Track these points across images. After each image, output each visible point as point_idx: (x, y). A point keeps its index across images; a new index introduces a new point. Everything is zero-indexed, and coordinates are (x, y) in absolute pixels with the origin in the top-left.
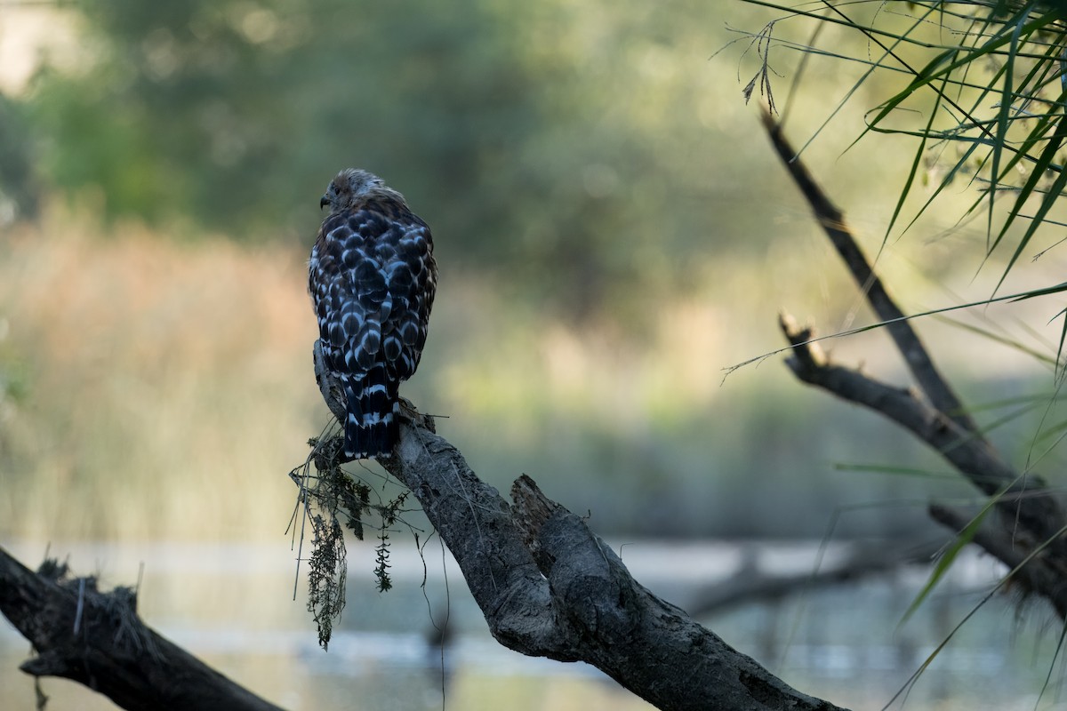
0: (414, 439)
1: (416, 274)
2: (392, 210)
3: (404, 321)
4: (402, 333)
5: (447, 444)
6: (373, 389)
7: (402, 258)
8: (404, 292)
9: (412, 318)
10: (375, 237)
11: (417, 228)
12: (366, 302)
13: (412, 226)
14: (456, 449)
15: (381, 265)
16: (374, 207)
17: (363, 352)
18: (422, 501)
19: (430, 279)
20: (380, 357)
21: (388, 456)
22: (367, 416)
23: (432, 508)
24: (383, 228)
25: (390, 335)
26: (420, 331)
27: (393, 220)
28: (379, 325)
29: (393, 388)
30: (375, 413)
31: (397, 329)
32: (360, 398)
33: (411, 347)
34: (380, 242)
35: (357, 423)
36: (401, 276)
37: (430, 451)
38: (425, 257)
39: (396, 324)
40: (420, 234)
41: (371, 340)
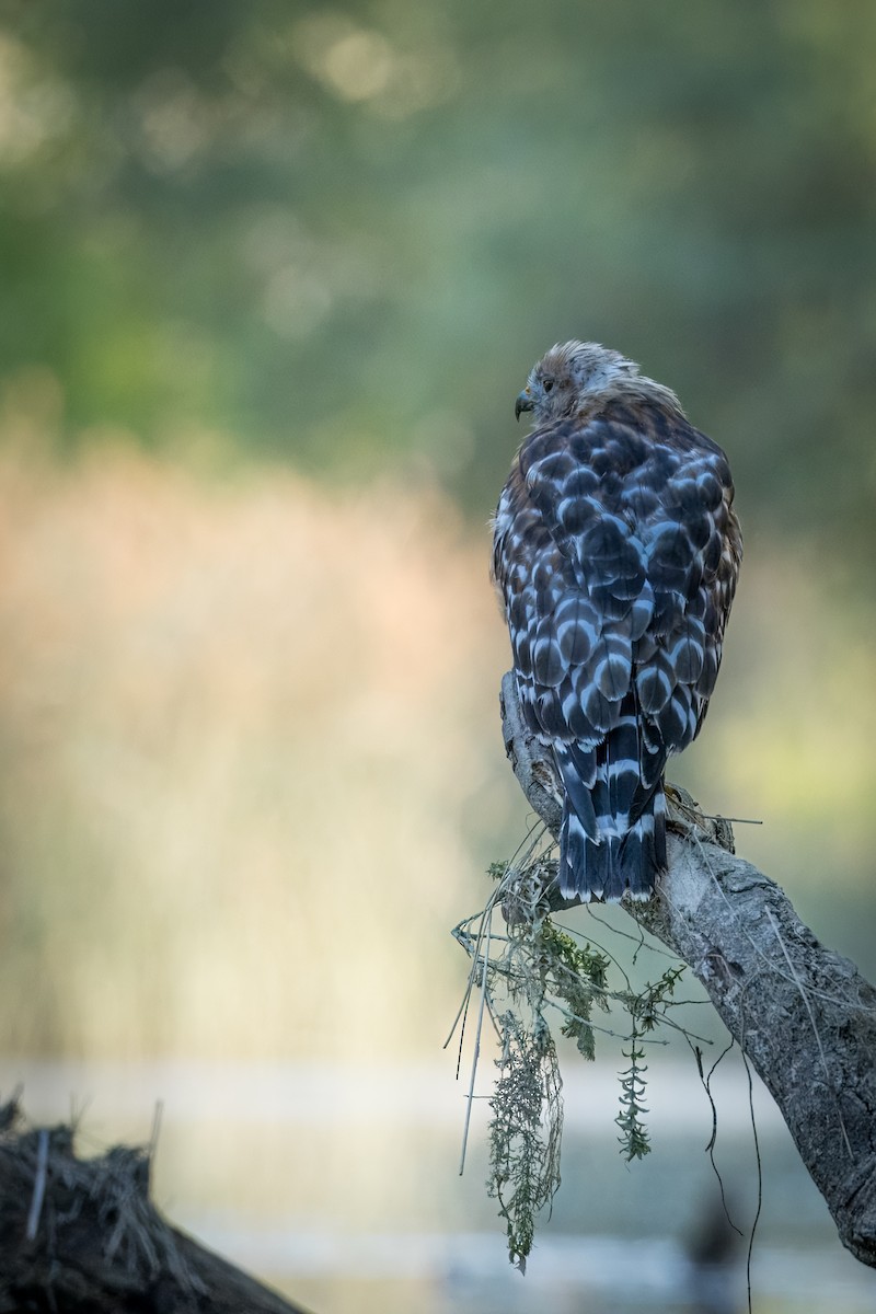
0: (694, 864)
1: (700, 544)
2: (655, 421)
3: (676, 635)
4: (672, 659)
5: (758, 875)
6: (616, 769)
7: (675, 514)
8: (675, 580)
9: (691, 630)
10: (622, 474)
11: (702, 456)
12: (605, 599)
13: (693, 452)
14: (774, 885)
15: (632, 527)
16: (618, 415)
17: (598, 697)
18: (709, 985)
20: (630, 705)
21: (644, 897)
22: (604, 820)
23: (728, 998)
24: (636, 456)
25: (650, 663)
26: (708, 656)
27: (656, 441)
28: (628, 644)
29: (653, 766)
30: (618, 814)
31: (663, 652)
32: (590, 786)
33: (690, 686)
34: (632, 484)
35: (584, 835)
36: (673, 550)
37: (725, 889)
38: (718, 513)
39: (661, 643)
40: (708, 467)
41: (612, 674)
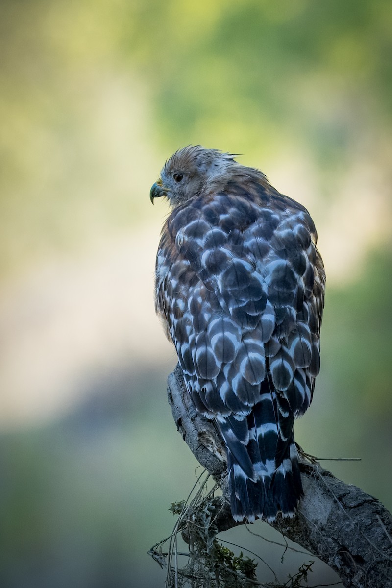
0: (319, 491)
1: (301, 273)
2: (258, 192)
3: (292, 336)
4: (291, 352)
5: (365, 495)
6: (263, 430)
7: (282, 254)
8: (286, 299)
9: (301, 331)
10: (242, 231)
11: (295, 213)
12: (241, 316)
13: (288, 211)
14: (376, 500)
15: (254, 265)
16: (235, 191)
17: (244, 382)
18: (341, 572)
19: (317, 279)
20: (267, 387)
21: (291, 515)
22: (257, 466)
23: (356, 579)
24: (251, 217)
25: (277, 356)
26: (314, 348)
27: (262, 205)
28: (261, 345)
29: (287, 426)
30: (267, 461)
31: (285, 348)
32: (245, 443)
33: (304, 370)
34: (249, 237)
35: (245, 476)
36: (284, 279)
37: (345, 506)
38: (310, 250)
39: (282, 342)
40: (299, 221)
41: (252, 367)
